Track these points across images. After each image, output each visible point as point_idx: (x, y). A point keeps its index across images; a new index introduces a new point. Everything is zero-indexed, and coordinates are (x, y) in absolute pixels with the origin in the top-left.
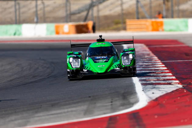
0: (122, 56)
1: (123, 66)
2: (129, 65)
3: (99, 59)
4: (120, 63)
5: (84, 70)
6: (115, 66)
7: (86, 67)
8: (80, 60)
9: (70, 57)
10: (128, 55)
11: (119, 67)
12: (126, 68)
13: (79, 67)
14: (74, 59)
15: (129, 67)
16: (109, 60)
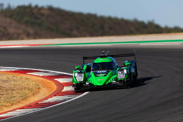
0: (118, 71)
1: (119, 80)
2: (124, 78)
3: (100, 73)
4: (117, 77)
5: (86, 83)
6: (112, 79)
7: (88, 80)
8: (83, 74)
9: (75, 72)
10: (123, 70)
11: (115, 81)
12: (121, 81)
13: (82, 80)
14: (78, 74)
15: (124, 80)
16: (107, 74)
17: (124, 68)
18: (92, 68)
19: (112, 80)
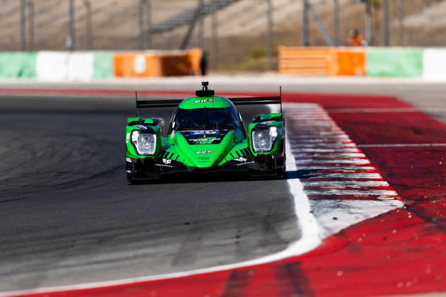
0: (253, 130)
1: (255, 155)
2: (268, 151)
3: (201, 136)
4: (248, 148)
5: (164, 160)
6: (237, 152)
7: (169, 153)
8: (155, 136)
9: (134, 130)
10: (267, 128)
11: (244, 157)
12: (260, 159)
13: (153, 153)
14: (142, 135)
15: (269, 156)
16: (222, 139)
17: (270, 123)
19: (236, 155)
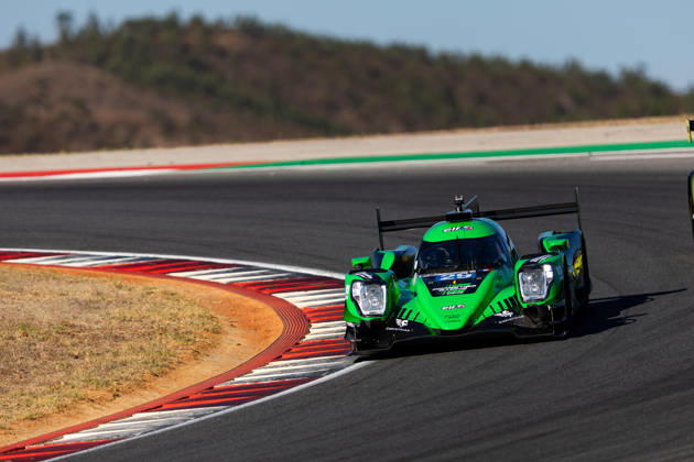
0: (520, 270)
1: (525, 306)
2: (542, 300)
3: (449, 283)
4: (515, 296)
5: (398, 321)
6: (499, 303)
7: (405, 310)
8: (384, 287)
9: (355, 281)
10: (539, 267)
11: (509, 310)
12: (531, 311)
13: (382, 311)
14: (366, 288)
15: (544, 307)
16: (478, 286)
17: (543, 259)
18: (416, 263)
19: (497, 308)
